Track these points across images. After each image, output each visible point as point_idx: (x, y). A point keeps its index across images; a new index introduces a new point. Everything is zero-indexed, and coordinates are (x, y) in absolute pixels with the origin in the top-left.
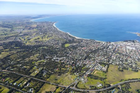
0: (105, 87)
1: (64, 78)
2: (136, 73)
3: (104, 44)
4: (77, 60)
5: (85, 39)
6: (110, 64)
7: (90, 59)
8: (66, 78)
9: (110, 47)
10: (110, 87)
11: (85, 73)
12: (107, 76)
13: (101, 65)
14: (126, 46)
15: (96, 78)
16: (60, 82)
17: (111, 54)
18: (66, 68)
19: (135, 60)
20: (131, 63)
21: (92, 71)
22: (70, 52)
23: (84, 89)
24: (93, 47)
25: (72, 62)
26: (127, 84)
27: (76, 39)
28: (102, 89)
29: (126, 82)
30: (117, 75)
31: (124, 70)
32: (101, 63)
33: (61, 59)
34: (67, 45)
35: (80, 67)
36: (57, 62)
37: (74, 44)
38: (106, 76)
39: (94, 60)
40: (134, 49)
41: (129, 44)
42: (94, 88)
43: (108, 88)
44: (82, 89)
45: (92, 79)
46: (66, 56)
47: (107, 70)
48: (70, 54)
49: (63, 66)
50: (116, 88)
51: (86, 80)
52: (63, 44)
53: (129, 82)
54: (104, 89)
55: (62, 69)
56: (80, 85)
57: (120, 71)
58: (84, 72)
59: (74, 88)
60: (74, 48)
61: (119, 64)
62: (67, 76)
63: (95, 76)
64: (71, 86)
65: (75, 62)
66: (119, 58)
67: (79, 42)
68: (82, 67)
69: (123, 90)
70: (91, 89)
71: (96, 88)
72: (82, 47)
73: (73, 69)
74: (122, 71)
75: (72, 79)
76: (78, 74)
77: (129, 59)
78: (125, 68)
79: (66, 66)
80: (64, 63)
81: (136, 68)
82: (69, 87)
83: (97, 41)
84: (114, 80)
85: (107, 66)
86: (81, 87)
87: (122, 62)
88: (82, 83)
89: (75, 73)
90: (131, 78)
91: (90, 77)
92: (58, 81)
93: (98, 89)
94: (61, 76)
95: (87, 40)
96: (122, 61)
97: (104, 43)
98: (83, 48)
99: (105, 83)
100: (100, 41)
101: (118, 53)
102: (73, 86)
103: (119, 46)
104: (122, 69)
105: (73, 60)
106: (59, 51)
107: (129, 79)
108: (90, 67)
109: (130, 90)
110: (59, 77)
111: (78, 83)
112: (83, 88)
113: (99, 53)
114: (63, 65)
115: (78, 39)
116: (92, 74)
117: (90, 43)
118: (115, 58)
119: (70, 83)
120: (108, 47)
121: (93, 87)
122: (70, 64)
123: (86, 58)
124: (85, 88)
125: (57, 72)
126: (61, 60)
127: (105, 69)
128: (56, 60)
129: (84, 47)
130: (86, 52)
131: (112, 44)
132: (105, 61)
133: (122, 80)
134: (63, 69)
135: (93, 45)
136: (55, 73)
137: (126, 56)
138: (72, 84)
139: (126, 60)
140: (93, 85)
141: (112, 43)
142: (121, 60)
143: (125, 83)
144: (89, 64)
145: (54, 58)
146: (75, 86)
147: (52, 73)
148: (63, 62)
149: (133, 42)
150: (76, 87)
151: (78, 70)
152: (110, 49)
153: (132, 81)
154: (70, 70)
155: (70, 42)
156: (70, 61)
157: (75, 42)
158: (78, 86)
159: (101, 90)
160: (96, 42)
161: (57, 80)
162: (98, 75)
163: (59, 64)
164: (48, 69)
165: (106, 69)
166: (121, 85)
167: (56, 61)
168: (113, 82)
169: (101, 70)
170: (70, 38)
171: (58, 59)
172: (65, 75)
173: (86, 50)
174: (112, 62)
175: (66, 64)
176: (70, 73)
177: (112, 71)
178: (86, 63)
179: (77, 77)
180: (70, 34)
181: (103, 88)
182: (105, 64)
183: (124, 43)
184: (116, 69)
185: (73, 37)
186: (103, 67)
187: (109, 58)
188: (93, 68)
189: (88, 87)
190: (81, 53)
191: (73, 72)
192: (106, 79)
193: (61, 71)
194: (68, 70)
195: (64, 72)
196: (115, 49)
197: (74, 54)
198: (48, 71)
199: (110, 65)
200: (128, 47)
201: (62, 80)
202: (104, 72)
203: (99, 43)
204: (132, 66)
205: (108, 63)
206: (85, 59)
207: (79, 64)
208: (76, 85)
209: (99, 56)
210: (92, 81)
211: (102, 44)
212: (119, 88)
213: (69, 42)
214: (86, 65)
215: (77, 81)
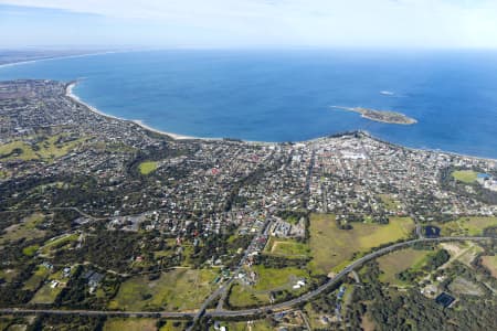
0: (315, 287)
1: (174, 286)
2: (386, 228)
3: (274, 152)
4: (200, 214)
5: (207, 139)
6: (310, 211)
7: (243, 206)
8: (182, 283)
9: (294, 158)
10: (330, 284)
11: (243, 255)
12: (313, 251)
13: (284, 219)
14: (342, 152)
15: (282, 263)
16: (163, 300)
17: (304, 179)
18: (169, 248)
19: (373, 190)
20: (367, 198)
21: (262, 244)
22: (170, 191)
23: (255, 306)
24: (243, 166)
25: (187, 223)
26: (371, 263)
27: (176, 141)
28: (310, 295)
29: (367, 257)
30: (340, 244)
31: (352, 224)
32: (285, 212)
33: (142, 218)
34: (146, 168)
35: (220, 236)
36: (131, 233)
37: (174, 161)
38: (309, 251)
39: (259, 207)
40: (364, 158)
41: (346, 144)
42: (285, 294)
43: (325, 287)
44: (247, 307)
45: (272, 270)
46: (157, 206)
47: (307, 232)
48: (170, 196)
49: (156, 243)
50: (346, 282)
51: (253, 275)
52: (132, 166)
53: (374, 258)
54: (315, 293)
55: (158, 254)
56: (239, 295)
57: (343, 228)
58: (239, 251)
59: (220, 310)
60: (180, 173)
61: (337, 209)
62: (181, 274)
63: (278, 259)
64: (208, 307)
65: (196, 224)
66: (332, 189)
67: (190, 154)
68: (228, 237)
69: (365, 284)
70: (277, 302)
71: (290, 297)
72: (206, 169)
73: (198, 249)
74: (350, 228)
75: (206, 283)
76: (219, 261)
77: (359, 190)
78: (353, 218)
79: (171, 243)
80: (157, 231)
81: (383, 213)
82: (204, 312)
83: (251, 143)
84: (334, 261)
85: (302, 219)
86: (244, 304)
87: (343, 202)
88: (242, 289)
89: (209, 262)
90: (377, 245)
91: (262, 266)
92: (155, 302)
93: (296, 297)
94: (161, 279)
95: (215, 142)
96: (342, 198)
97: (272, 148)
98: (209, 172)
99: (314, 274)
100: (260, 143)
101: (326, 175)
102: (216, 305)
103: (321, 152)
104: (349, 224)
105: (189, 217)
106: (123, 191)
107: (374, 249)
108: (253, 230)
109: (382, 279)
110: (153, 284)
111: (230, 292)
112: (250, 302)
113: (269, 182)
114: (158, 239)
115: (181, 141)
116: (265, 252)
117: (227, 151)
118: (320, 192)
119: (201, 298)
120: (290, 160)
121: (280, 293)
122: (182, 234)
123: (230, 204)
124: (256, 303)
125: (141, 269)
126: (143, 225)
127: (299, 230)
128: (123, 226)
129: (211, 166)
130: (224, 184)
131: (300, 149)
132: (292, 206)
133: (354, 256)
134: (161, 254)
135: (240, 157)
136: (136, 273)
137: (349, 181)
138: (211, 298)
139: (353, 195)
140: (280, 288)
141: (298, 145)
142: (338, 197)
143: (365, 262)
144: (248, 222)
145: (116, 221)
146: (221, 302)
147: (125, 275)
148: (154, 230)
149: (356, 136)
150: (227, 305)
151: (214, 248)
152: (297, 165)
153: (379, 252)
154: (187, 253)
155: (155, 154)
156: (179, 222)
157: (175, 154)
158: (231, 302)
159: (305, 298)
160: (248, 147)
161: (150, 296)
162: (283, 253)
163: (140, 238)
164: (102, 265)
165: (303, 231)
166: (357, 269)
167: (124, 228)
168: (332, 266)
169: (289, 234)
170: (151, 142)
171: (130, 223)
172: (173, 275)
173: (223, 177)
174: (316, 207)
175: (166, 237)
176: (191, 263)
177: (320, 233)
178: (236, 222)
179: (220, 272)
180: (145, 127)
181: (310, 290)
182: (296, 216)
183: (333, 142)
184: (331, 224)
185: (162, 137)
186: (294, 227)
187: (304, 193)
188: (263, 233)
189: (265, 297)
190: (208, 191)
191: (199, 259)
192: (312, 261)
193: (154, 262)
194: (180, 254)
195: (169, 264)
196: (312, 162)
197: (183, 194)
198: (103, 272)
199: (312, 215)
200: (347, 154)
201: (170, 292)
202: (299, 239)
203: (259, 148)
204: (370, 210)
205: (303, 210)
206: (228, 209)
207: (214, 227)
208: (227, 301)
209: (270, 191)
210: (272, 275)
211: (268, 150)
212: (353, 281)
213: (152, 154)
214: (236, 228)
215: (222, 288)
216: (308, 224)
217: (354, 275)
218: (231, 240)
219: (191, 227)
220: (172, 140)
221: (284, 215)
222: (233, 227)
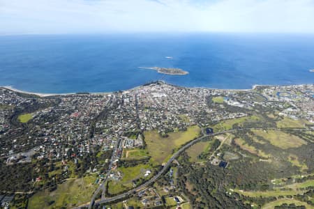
0: (157, 173)
1: (68, 191)
2: (186, 133)
3: (111, 98)
4: (74, 142)
5: (65, 95)
6: (143, 130)
7: (101, 133)
8: (73, 189)
9: (125, 100)
10: (164, 169)
11: (109, 163)
12: (150, 153)
13: (129, 137)
14: (152, 94)
15: (134, 163)
16: (64, 202)
17: (134, 112)
18: (58, 168)
19: (175, 113)
20: (173, 118)
21: (119, 154)
22: (48, 131)
23: (125, 191)
24: (94, 109)
25: (67, 150)
26: (183, 153)
27: (42, 98)
28: (155, 178)
29: (180, 150)
30: (164, 146)
31: (168, 134)
32: (128, 133)
33: (33, 152)
34: (24, 118)
35: (91, 154)
36: (26, 164)
37: (45, 111)
38: (148, 153)
39: (111, 132)
40: (165, 96)
41: (153, 89)
42: (141, 180)
43: (162, 172)
44: (121, 193)
45: (129, 168)
46: (42, 142)
47: (144, 142)
48: (49, 135)
49: (48, 167)
50: (173, 166)
51: (119, 173)
52: (12, 118)
53: (185, 150)
54: (158, 176)
55: (50, 174)
56: (114, 187)
57: (164, 137)
58: (106, 161)
59: (104, 199)
60: (52, 118)
61: (158, 126)
62: (72, 183)
63: (131, 161)
64: (96, 199)
65: (73, 149)
66: (152, 115)
67: (55, 105)
68: (96, 154)
69: (183, 165)
70: (137, 186)
71: (144, 181)
72: (70, 114)
73: (79, 165)
74: (167, 136)
75: (90, 185)
76: (95, 170)
77: (167, 114)
78: (168, 131)
79: (58, 165)
80: (46, 160)
81: (183, 125)
82: (94, 202)
83: (95, 94)
84: (163, 156)
85: (140, 135)
86: (118, 192)
87: (160, 122)
88: (115, 183)
89: (88, 171)
90: (184, 143)
91: (123, 167)
92: (57, 205)
93: (148, 181)
94: (58, 189)
95: (71, 96)
96: (159, 120)
97: (110, 95)
98: (72, 115)
99: (154, 165)
100: (102, 94)
101: (147, 108)
102: (101, 196)
103: (140, 95)
104: (166, 134)
105: (67, 146)
106: (10, 136)
107: (183, 145)
108: (112, 147)
109: (191, 160)
110: (53, 194)
111: (107, 187)
112: (121, 190)
113: (113, 117)
114: (48, 164)
115: (46, 98)
116: (122, 159)
117: (81, 101)
118: (145, 118)
119: (90, 195)
120: (123, 102)
121: (138, 180)
122: (64, 158)
123: (92, 133)
124: (125, 189)
125: (42, 186)
126: (34, 157)
127: (139, 142)
128: (18, 160)
129: (73, 111)
130: (85, 122)
131: (127, 95)
132: (132, 129)
133: (173, 152)
134: (53, 173)
135: (91, 104)
136: (38, 189)
137: (161, 110)
138: (96, 193)
139: (165, 117)
140: (137, 178)
141: (126, 92)
142: (156, 120)
143: (180, 153)
144: (107, 143)
145: (12, 158)
146: (103, 193)
147: (30, 192)
148: (44, 159)
149: (158, 84)
150: (108, 195)
151: (88, 162)
152: (128, 105)
153: (186, 146)
154: (72, 169)
155: (28, 108)
156: (61, 150)
157: (44, 106)
158: (109, 192)
159: (153, 180)
160: (94, 96)
161: (53, 202)
162: (133, 157)
163: (35, 166)
164: (10, 190)
165: (141, 142)
166: (177, 158)
167: (20, 161)
168: (163, 159)
169: (134, 146)
170: (23, 100)
171: (25, 157)
172: (66, 185)
173: (82, 118)
174: (146, 127)
175: (54, 161)
176: (77, 174)
177: (152, 142)
178: (100, 144)
179: (98, 176)
180: (15, 90)
181: (154, 175)
182: (136, 134)
183: (146, 88)
184: (157, 136)
185: (31, 96)
186: (136, 141)
187: (137, 120)
188: (118, 146)
189: (130, 185)
190: (75, 127)
191: (81, 171)
192: (152, 159)
193: (50, 179)
194: (67, 171)
195: (61, 178)
196: (136, 101)
197: (59, 132)
199: (144, 132)
200: (155, 95)
201: (67, 196)
202: (141, 147)
203: (101, 96)
204: (175, 124)
205: (138, 130)
206: (92, 137)
207: (86, 149)
208: (107, 192)
209: (116, 122)
210: (130, 171)
211: (107, 97)
212: (176, 165)
213: (26, 108)
214: (101, 147)
215: (102, 185)
216: (143, 138)
217: (176, 162)
218: (99, 155)
219: (70, 152)
220: (39, 97)
221: (128, 135)
222: (98, 148)
